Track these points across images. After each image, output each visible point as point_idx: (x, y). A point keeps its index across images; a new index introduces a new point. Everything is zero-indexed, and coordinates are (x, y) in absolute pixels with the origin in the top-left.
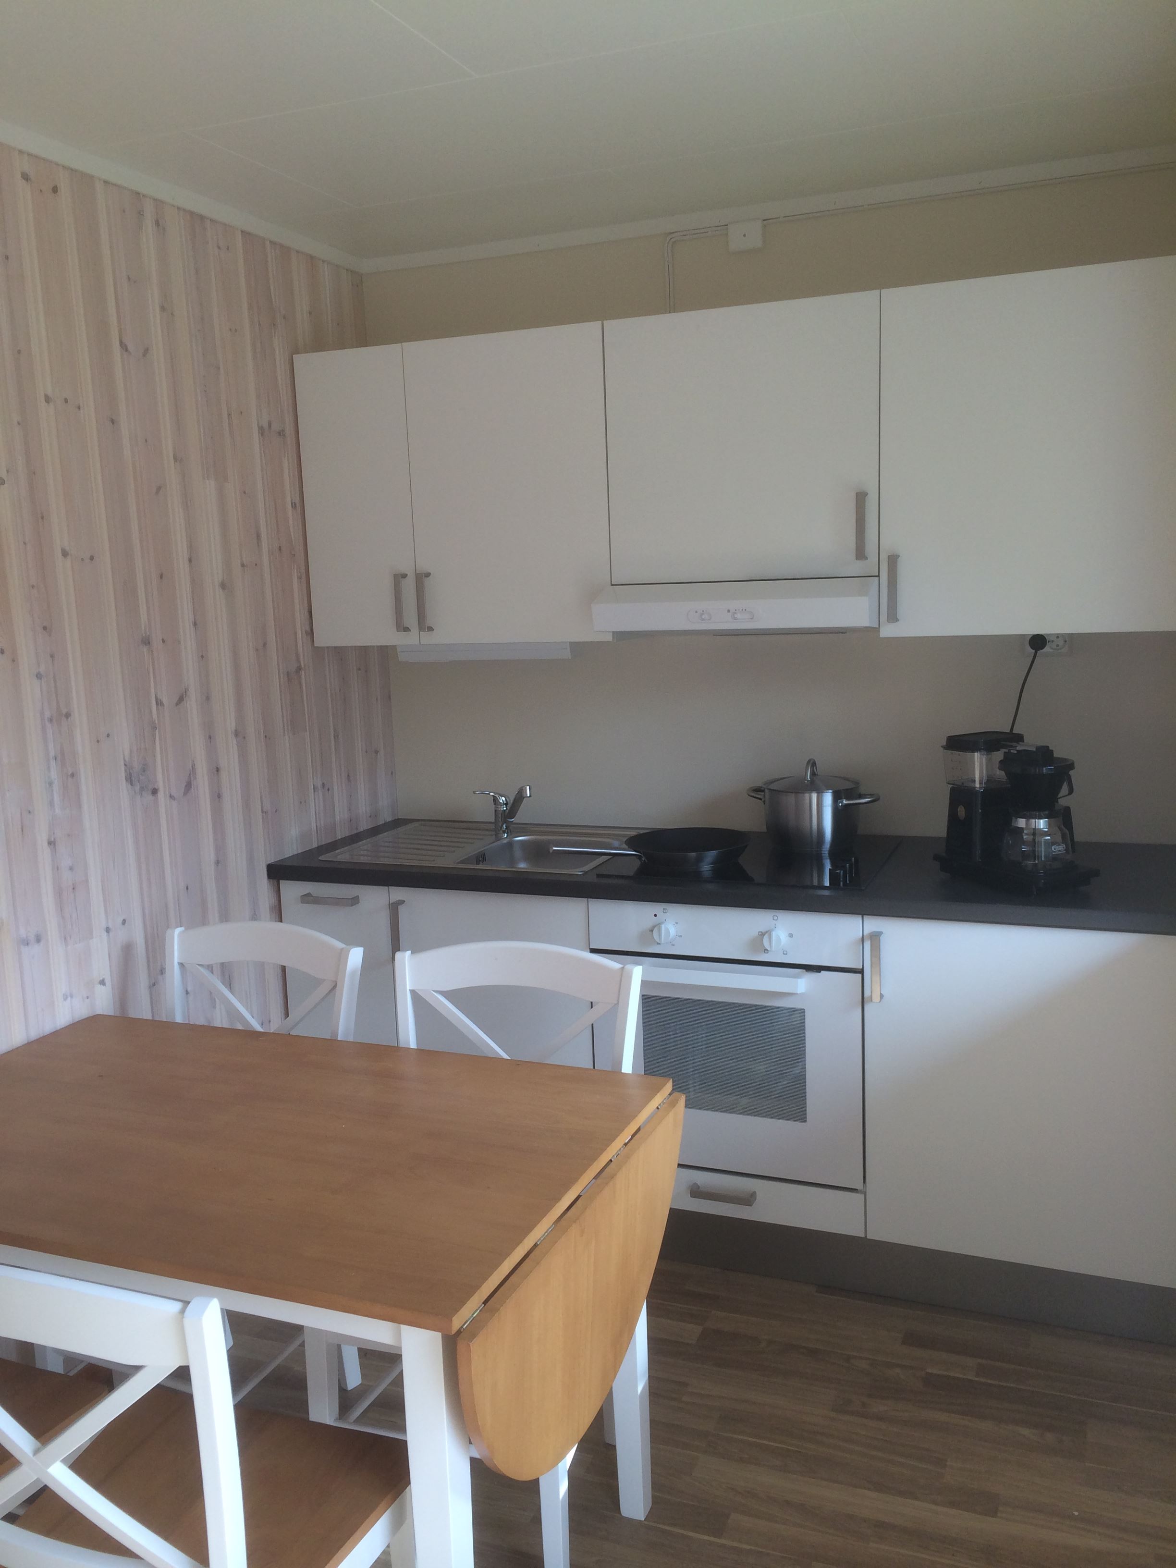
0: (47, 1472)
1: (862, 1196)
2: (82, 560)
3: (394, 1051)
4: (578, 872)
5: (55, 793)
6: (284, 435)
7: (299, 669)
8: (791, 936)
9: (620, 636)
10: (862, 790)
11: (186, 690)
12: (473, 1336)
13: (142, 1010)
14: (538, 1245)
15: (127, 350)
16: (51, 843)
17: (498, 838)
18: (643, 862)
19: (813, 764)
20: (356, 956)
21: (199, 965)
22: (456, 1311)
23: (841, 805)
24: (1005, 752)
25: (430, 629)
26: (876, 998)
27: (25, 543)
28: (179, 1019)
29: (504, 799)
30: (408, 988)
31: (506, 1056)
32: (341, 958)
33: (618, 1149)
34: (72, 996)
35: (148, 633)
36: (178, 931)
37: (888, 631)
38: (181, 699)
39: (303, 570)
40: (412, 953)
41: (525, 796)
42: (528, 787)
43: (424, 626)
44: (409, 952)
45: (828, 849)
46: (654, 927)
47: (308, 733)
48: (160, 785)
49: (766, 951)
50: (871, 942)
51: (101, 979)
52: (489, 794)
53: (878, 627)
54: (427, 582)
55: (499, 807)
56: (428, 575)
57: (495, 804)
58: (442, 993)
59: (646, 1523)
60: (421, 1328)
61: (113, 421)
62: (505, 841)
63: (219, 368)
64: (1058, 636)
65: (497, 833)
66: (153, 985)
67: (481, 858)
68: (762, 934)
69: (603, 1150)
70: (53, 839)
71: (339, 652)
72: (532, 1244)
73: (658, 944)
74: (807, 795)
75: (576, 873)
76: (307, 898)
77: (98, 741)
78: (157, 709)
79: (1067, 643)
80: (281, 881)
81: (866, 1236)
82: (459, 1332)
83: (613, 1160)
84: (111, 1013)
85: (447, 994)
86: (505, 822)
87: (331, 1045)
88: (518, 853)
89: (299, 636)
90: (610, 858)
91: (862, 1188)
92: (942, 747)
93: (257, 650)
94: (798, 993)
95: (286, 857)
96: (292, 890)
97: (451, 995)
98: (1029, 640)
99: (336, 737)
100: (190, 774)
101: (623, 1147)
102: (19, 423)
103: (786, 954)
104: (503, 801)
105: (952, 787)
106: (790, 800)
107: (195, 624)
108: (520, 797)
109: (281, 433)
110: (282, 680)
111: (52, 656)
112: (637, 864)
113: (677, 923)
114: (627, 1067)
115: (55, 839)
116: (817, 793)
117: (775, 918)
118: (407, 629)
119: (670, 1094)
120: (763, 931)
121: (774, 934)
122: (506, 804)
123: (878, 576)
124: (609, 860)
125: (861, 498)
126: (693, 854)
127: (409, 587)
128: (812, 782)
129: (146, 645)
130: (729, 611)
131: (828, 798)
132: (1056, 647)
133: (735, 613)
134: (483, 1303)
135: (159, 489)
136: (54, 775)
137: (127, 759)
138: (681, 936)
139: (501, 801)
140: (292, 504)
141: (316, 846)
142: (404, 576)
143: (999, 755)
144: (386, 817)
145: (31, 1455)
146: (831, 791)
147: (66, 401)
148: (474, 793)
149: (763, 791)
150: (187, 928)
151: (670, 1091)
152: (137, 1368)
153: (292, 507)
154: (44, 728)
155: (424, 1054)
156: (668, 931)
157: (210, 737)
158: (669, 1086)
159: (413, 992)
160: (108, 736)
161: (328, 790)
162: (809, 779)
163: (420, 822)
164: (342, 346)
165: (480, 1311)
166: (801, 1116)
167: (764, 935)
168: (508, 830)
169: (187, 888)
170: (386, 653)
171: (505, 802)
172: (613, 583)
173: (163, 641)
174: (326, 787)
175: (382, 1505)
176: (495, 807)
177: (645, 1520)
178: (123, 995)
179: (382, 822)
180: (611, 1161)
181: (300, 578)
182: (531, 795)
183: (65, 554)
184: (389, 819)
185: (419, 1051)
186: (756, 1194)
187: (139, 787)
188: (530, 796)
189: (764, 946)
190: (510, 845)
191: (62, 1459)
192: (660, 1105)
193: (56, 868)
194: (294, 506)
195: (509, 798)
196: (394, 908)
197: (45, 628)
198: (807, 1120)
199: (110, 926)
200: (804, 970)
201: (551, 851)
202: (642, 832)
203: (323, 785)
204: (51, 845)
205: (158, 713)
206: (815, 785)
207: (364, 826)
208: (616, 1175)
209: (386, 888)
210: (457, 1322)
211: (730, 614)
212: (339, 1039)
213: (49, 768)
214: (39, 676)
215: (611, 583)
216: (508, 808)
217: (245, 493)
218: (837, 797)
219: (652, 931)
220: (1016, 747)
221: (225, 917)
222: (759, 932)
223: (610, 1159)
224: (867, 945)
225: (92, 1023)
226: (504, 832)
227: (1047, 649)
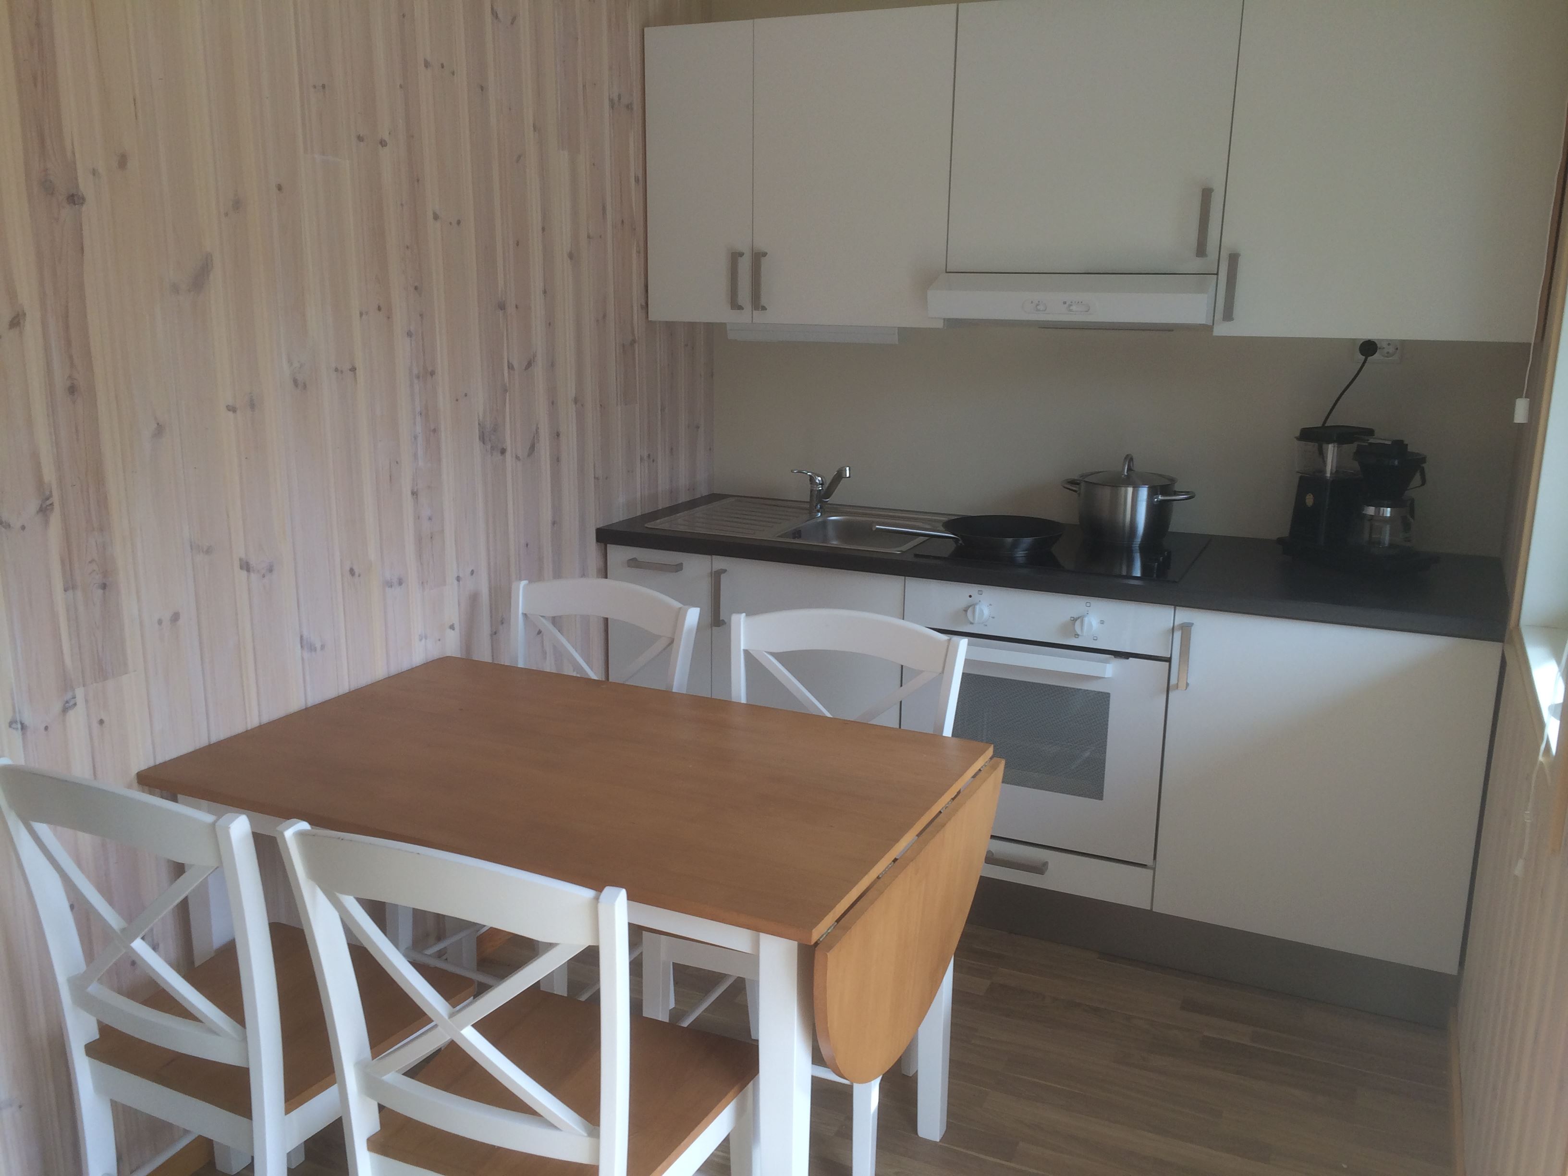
0: (460, 1033)
1: (1150, 872)
2: (451, 223)
3: (726, 705)
4: (896, 551)
5: (419, 445)
6: (632, 109)
7: (633, 342)
8: (1102, 622)
9: (953, 324)
10: (1177, 488)
11: (535, 356)
12: (830, 948)
13: (483, 654)
14: (880, 878)
15: (497, 17)
16: (414, 493)
17: (812, 517)
18: (959, 545)
19: (1129, 459)
20: (693, 616)
21: (542, 616)
22: (815, 924)
23: (1157, 501)
24: (1358, 445)
25: (764, 308)
26: (1182, 684)
27: (402, 205)
28: (521, 665)
29: (820, 479)
30: (742, 648)
31: (828, 715)
32: (678, 618)
33: (946, 803)
34: (426, 638)
35: (504, 299)
36: (523, 583)
37: (1222, 330)
38: (529, 365)
39: (642, 244)
40: (747, 615)
41: (844, 477)
42: (848, 468)
43: (757, 304)
44: (744, 614)
45: (1139, 543)
46: (969, 607)
47: (638, 405)
48: (508, 445)
49: (1077, 636)
50: (1182, 634)
51: (451, 624)
52: (806, 474)
53: (1212, 324)
54: (764, 261)
55: (815, 486)
56: (765, 254)
57: (811, 484)
58: (772, 654)
59: (941, 1144)
60: (782, 937)
61: (482, 88)
62: (820, 520)
63: (577, 39)
64: (1390, 343)
65: (811, 512)
66: (494, 634)
67: (797, 534)
68: (1074, 620)
69: (934, 802)
70: (415, 490)
71: (670, 326)
72: (875, 876)
73: (972, 623)
74: (1123, 489)
75: (893, 552)
76: (633, 563)
77: (457, 400)
78: (509, 372)
79: (1398, 351)
80: (608, 545)
81: (1152, 909)
82: (816, 944)
83: (942, 811)
84: (458, 655)
85: (778, 656)
86: (820, 501)
87: (666, 696)
88: (831, 532)
89: (635, 308)
90: (928, 539)
91: (1152, 864)
92: (1295, 438)
93: (598, 321)
94: (1106, 677)
95: (614, 522)
96: (618, 554)
97: (780, 657)
98: (1359, 344)
99: (663, 410)
100: (534, 437)
101: (950, 801)
102: (401, 86)
103: (1096, 640)
104: (819, 480)
105: (1301, 476)
106: (1105, 493)
107: (545, 292)
108: (839, 476)
109: (629, 107)
110: (618, 351)
111: (421, 315)
112: (951, 547)
113: (990, 605)
114: (948, 731)
115: (417, 490)
116: (1133, 487)
117: (1088, 605)
118: (740, 308)
119: (991, 758)
120: (1075, 617)
121: (1086, 620)
122: (822, 484)
123: (1217, 274)
124: (924, 541)
125: (1207, 194)
126: (1010, 540)
127: (745, 265)
128: (1128, 476)
129: (501, 310)
130: (1065, 303)
131: (1144, 493)
132: (1386, 355)
133: (1071, 305)
134: (836, 921)
135: (520, 157)
136: (419, 429)
137: (481, 418)
138: (993, 618)
139: (817, 481)
140: (635, 177)
141: (640, 514)
142: (741, 254)
143: (1352, 447)
144: (703, 491)
145: (446, 1017)
146: (1147, 486)
147: (443, 66)
148: (792, 471)
149: (1078, 484)
150: (531, 581)
151: (990, 756)
152: (550, 946)
153: (635, 181)
154: (412, 385)
155: (752, 709)
156: (982, 611)
157: (553, 403)
158: (990, 752)
159: (746, 652)
160: (466, 395)
161: (653, 461)
162: (1126, 474)
163: (736, 498)
164: (689, 20)
165: (834, 928)
166: (1097, 793)
167: (1076, 620)
168: (822, 510)
169: (527, 545)
170: (714, 330)
171: (821, 482)
172: (948, 271)
173: (517, 307)
174: (652, 458)
175: (731, 1094)
176: (812, 487)
177: (940, 1141)
178: (468, 639)
179: (698, 496)
180: (940, 812)
181: (638, 252)
182: (851, 475)
183: (436, 217)
184: (705, 493)
185: (748, 706)
186: (1048, 864)
187: (490, 446)
188: (849, 477)
189: (1075, 631)
190: (824, 524)
191: (472, 1024)
192: (982, 767)
193: (418, 518)
194: (637, 180)
195: (824, 478)
196: (717, 577)
197: (416, 288)
198: (1104, 798)
199: (461, 576)
200: (1113, 656)
201: (874, 529)
202: (953, 518)
203: (649, 456)
204: (413, 495)
205: (509, 378)
206: (1133, 480)
207: (683, 498)
208: (945, 824)
209: (709, 557)
210: (816, 934)
211: (1066, 306)
212: (674, 691)
213: (415, 424)
214: (409, 334)
215: (946, 270)
216: (823, 488)
217: (594, 165)
218: (1152, 493)
219: (966, 611)
220: (1368, 440)
221: (558, 574)
222: (1071, 617)
223: (939, 810)
224: (1178, 635)
225: (442, 663)
226: (818, 511)
227: (1376, 356)
